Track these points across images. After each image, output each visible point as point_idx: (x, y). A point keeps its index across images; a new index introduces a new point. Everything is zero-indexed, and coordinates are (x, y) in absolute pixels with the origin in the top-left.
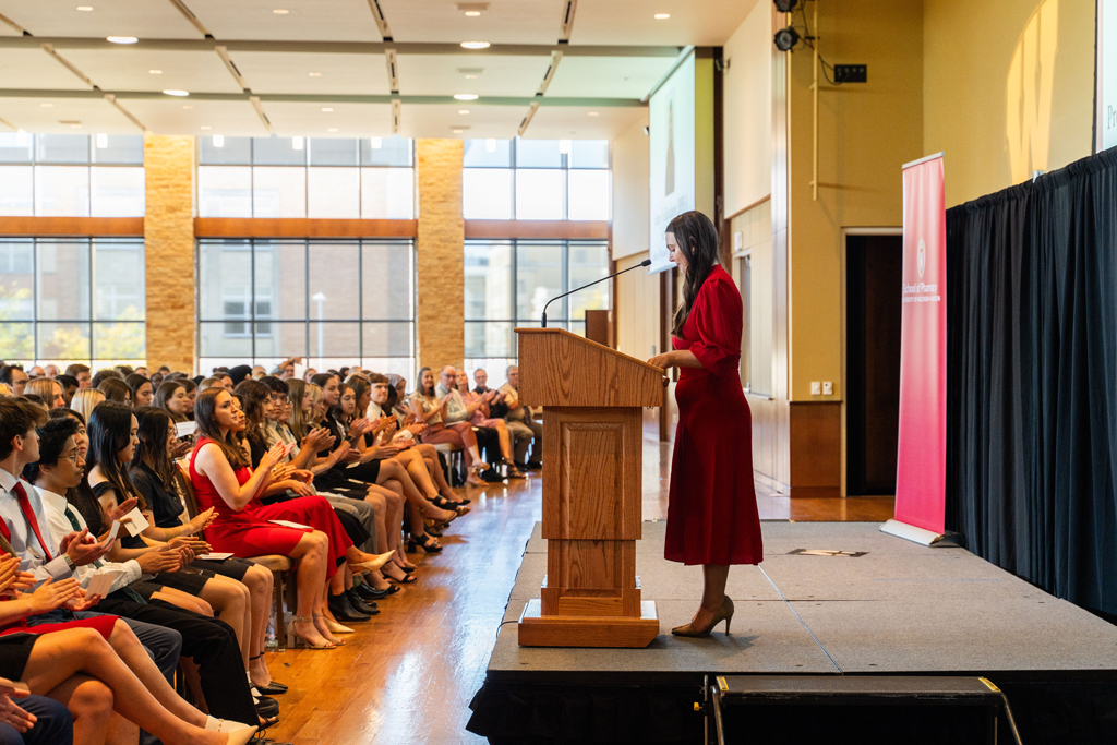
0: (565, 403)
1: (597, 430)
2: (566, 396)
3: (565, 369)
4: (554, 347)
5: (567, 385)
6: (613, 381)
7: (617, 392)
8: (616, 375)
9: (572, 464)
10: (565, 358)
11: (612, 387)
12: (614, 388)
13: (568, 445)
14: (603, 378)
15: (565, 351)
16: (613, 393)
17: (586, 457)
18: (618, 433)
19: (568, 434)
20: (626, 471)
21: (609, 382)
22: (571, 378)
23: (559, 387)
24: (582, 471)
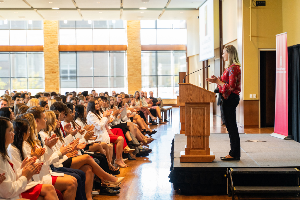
0: (191, 102)
1: (199, 108)
2: (191, 100)
3: (191, 93)
4: (188, 88)
5: (191, 97)
6: (203, 96)
7: (204, 99)
8: (204, 95)
9: (193, 117)
10: (191, 90)
11: (203, 97)
12: (203, 98)
13: (192, 112)
14: (200, 95)
15: (191, 89)
16: (203, 99)
17: (196, 115)
18: (204, 109)
19: (192, 110)
20: (206, 119)
21: (202, 96)
22: (192, 96)
23: (189, 98)
24: (195, 119)
